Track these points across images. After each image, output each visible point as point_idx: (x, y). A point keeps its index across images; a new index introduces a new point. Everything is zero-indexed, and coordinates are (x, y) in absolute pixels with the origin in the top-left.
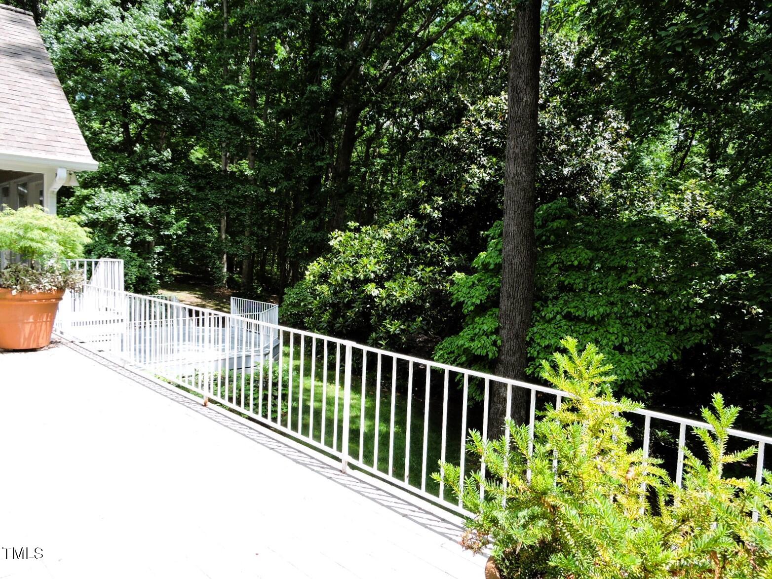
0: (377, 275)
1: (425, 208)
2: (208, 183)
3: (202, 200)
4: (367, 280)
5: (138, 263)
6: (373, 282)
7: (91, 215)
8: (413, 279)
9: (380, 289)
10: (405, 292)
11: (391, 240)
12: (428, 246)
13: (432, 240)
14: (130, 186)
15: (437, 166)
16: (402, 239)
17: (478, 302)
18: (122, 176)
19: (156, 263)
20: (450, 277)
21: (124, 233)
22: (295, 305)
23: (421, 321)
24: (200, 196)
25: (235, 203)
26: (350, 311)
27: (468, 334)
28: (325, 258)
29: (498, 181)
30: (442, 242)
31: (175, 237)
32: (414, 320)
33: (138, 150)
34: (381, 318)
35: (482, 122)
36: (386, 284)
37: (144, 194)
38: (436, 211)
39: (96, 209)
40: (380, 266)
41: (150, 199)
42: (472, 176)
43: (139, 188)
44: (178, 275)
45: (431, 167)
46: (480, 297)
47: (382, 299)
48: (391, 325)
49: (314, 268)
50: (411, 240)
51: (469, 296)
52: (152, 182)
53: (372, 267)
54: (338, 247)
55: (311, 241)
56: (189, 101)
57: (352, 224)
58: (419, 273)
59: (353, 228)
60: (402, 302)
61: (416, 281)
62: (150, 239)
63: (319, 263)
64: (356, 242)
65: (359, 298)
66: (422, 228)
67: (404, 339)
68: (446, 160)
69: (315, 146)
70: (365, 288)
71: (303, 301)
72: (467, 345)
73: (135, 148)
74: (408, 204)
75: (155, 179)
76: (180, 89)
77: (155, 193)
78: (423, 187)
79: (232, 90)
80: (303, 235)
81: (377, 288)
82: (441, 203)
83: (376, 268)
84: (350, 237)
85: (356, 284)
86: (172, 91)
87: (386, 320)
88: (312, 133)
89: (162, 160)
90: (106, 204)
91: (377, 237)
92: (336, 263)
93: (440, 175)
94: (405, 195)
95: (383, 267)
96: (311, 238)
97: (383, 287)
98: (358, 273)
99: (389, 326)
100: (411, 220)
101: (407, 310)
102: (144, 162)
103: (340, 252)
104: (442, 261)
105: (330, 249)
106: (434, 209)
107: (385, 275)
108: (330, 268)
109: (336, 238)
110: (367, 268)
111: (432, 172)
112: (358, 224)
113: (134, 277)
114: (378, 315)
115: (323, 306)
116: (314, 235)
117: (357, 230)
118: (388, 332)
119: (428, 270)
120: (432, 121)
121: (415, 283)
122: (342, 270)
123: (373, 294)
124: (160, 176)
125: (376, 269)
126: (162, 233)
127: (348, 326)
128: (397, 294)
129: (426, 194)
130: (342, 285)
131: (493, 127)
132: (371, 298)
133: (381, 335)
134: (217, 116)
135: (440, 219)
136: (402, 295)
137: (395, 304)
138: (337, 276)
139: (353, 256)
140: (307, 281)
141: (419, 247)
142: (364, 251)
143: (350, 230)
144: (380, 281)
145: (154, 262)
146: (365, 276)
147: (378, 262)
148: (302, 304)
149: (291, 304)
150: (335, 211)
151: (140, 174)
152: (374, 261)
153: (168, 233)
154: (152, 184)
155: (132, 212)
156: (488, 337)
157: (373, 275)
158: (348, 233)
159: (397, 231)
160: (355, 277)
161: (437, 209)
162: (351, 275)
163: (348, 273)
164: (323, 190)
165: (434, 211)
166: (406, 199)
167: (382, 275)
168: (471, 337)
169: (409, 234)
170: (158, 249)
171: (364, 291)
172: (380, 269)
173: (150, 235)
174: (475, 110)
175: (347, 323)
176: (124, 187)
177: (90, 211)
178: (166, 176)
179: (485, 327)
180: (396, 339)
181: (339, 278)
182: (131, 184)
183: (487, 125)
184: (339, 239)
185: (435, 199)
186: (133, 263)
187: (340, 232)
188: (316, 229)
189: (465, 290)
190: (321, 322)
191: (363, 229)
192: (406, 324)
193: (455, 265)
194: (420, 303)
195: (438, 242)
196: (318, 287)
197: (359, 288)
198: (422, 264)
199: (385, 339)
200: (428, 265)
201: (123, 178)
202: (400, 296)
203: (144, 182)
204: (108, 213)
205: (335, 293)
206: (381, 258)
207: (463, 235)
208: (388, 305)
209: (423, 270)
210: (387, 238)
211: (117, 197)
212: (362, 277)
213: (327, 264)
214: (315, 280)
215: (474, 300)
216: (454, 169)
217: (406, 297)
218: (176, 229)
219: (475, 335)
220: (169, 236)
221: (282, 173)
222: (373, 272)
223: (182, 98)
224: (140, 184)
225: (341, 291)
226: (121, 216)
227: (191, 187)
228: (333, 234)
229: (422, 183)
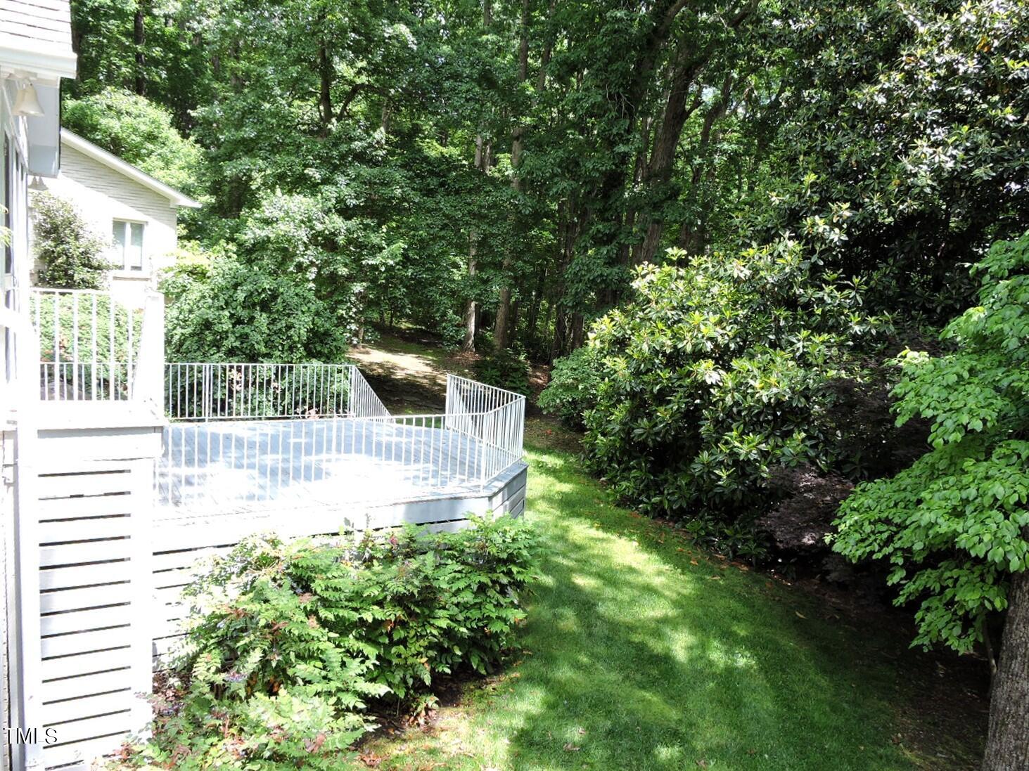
0: (717, 346)
1: (814, 225)
2: (442, 185)
3: (429, 211)
4: (698, 355)
5: (313, 308)
6: (710, 357)
7: (258, 232)
8: (786, 356)
9: (721, 372)
10: (773, 380)
11: (749, 280)
12: (820, 294)
13: (828, 283)
14: (321, 187)
15: (839, 145)
16: (771, 280)
17: (977, 425)
18: (310, 171)
19: (354, 310)
20: (894, 361)
21: (305, 261)
22: (567, 388)
23: (803, 441)
24: (428, 205)
25: (482, 217)
26: (662, 409)
27: (946, 499)
28: (623, 311)
29: (970, 170)
30: (848, 287)
31: (383, 269)
32: (788, 434)
33: (334, 129)
34: (722, 426)
35: (938, 60)
36: (735, 364)
37: (340, 200)
38: (837, 230)
39: (268, 222)
40: (724, 328)
41: (348, 207)
42: (917, 162)
43: (334, 189)
44: (409, 329)
45: (828, 148)
46: (983, 413)
47: (725, 391)
48: (742, 442)
49: (603, 326)
50: (787, 282)
51: (947, 406)
52: (354, 180)
53: (710, 330)
54: (646, 291)
55: (603, 281)
56: (415, 48)
57: (674, 252)
58: (800, 345)
59: (675, 259)
60: (765, 400)
61: (793, 359)
62: (343, 271)
63: (612, 320)
64: (681, 284)
65: (680, 386)
66: (814, 259)
67: (765, 471)
68: (859, 135)
69: (617, 118)
70: (694, 367)
71: (582, 380)
72: (945, 527)
73: (330, 126)
74: (779, 215)
75: (358, 175)
76: (402, 29)
77: (357, 198)
78: (813, 185)
79: (493, 43)
80: (589, 271)
81: (715, 370)
82: (847, 214)
83: (716, 332)
84: (670, 275)
85: (675, 359)
86: (389, 32)
87: (732, 430)
88: (611, 97)
89: (370, 145)
90: (282, 214)
91: (722, 273)
92: (642, 320)
93: (846, 163)
94: (775, 200)
95: (731, 330)
96: (601, 275)
97: (729, 369)
98: (681, 340)
99: (737, 444)
100: (788, 245)
101: (774, 415)
102: (344, 148)
103: (649, 301)
104: (846, 322)
105: (632, 295)
106: (833, 225)
107: (732, 346)
108: (632, 329)
109: (644, 276)
110: (699, 331)
111: (831, 157)
112: (685, 252)
113: (303, 331)
114: (717, 422)
115: (615, 396)
116: (606, 271)
117: (682, 263)
118: (733, 454)
119: (817, 339)
120: (834, 63)
121: (791, 363)
122: (653, 333)
123: (709, 382)
124: (365, 171)
125: (714, 334)
126: (364, 262)
127: (657, 434)
128: (757, 384)
129: (816, 198)
130: (651, 361)
131: (962, 69)
132: (705, 388)
133: (720, 458)
134: (461, 75)
135: (845, 244)
136: (767, 386)
137: (750, 400)
138: (642, 344)
139: (674, 308)
140: (590, 348)
141: (801, 296)
142: (695, 301)
143: (671, 263)
144: (723, 358)
145: (350, 309)
146: (694, 346)
147: (720, 322)
148: (580, 387)
149: (562, 385)
150: (646, 232)
151: (335, 168)
152: (714, 318)
153: (374, 262)
154: (353, 184)
155: (319, 227)
156: (1007, 517)
157: (709, 346)
158: (666, 268)
159: (761, 264)
160: (675, 347)
161: (839, 225)
162: (669, 343)
163: (664, 339)
164: (626, 195)
165: (832, 229)
166: (776, 208)
167: (727, 346)
168: (955, 508)
169: (787, 270)
170: (358, 288)
171: (689, 374)
172: (726, 335)
173: (346, 265)
174: (930, 33)
175: (656, 429)
176: (313, 188)
177: (258, 225)
178: (376, 171)
179: (999, 490)
180: (749, 469)
181: (645, 347)
182: (322, 184)
183: (949, 65)
184: (648, 278)
185: (834, 207)
186: (305, 309)
187: (651, 266)
188: (611, 262)
189: (935, 392)
190: (609, 422)
191: (694, 261)
192: (771, 442)
193: (874, 332)
194: (802, 403)
195: (841, 288)
196: (608, 361)
197: (681, 367)
198: (806, 327)
199: (727, 467)
200: (818, 330)
201: (311, 173)
202: (762, 388)
203: (341, 179)
204: (283, 228)
205: (637, 374)
206: (727, 314)
207: (885, 275)
208: (736, 403)
209: (808, 339)
210: (742, 276)
211: (300, 203)
212: (689, 349)
213: (626, 321)
214: (603, 349)
215: (965, 419)
216: (876, 151)
217: (775, 390)
218: (387, 256)
219: (966, 501)
220: (374, 268)
221: (559, 167)
222: (711, 339)
223: (404, 45)
224: (335, 184)
225: (648, 371)
226: (303, 234)
227: (413, 189)
228: (639, 269)
229: (810, 178)
